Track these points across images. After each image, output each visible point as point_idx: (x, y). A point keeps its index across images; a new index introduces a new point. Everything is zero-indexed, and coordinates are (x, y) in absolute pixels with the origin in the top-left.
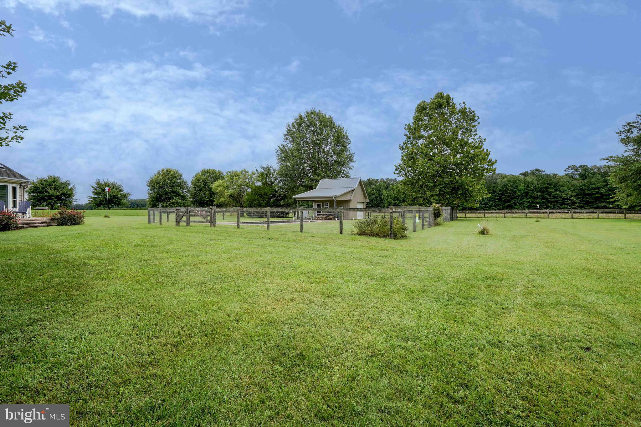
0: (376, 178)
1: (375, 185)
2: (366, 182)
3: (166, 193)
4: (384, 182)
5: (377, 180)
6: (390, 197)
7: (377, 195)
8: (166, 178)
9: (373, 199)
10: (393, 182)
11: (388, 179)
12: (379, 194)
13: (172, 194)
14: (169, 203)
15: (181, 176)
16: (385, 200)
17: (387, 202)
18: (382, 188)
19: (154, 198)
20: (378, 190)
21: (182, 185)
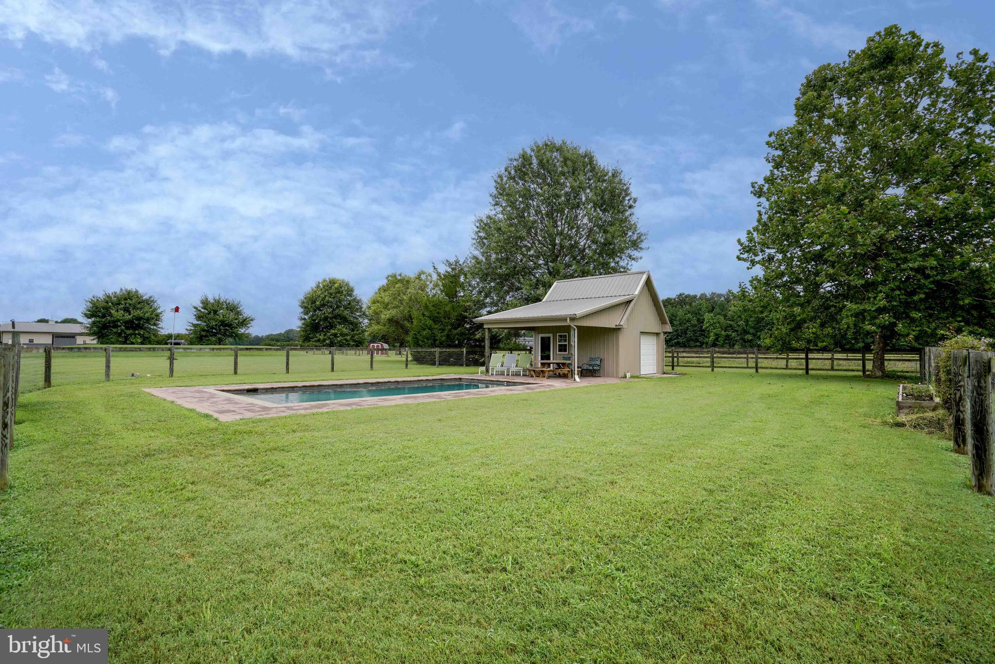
0: (692, 293)
1: (690, 305)
2: (674, 299)
3: (326, 319)
4: (707, 300)
5: (695, 296)
6: (718, 325)
7: (694, 322)
8: (326, 293)
9: (688, 329)
10: (723, 299)
11: (713, 294)
12: (698, 320)
13: (334, 320)
14: (329, 334)
15: (352, 290)
16: (709, 331)
17: (712, 334)
18: (703, 310)
19: (307, 326)
20: (696, 314)
21: (354, 305)
